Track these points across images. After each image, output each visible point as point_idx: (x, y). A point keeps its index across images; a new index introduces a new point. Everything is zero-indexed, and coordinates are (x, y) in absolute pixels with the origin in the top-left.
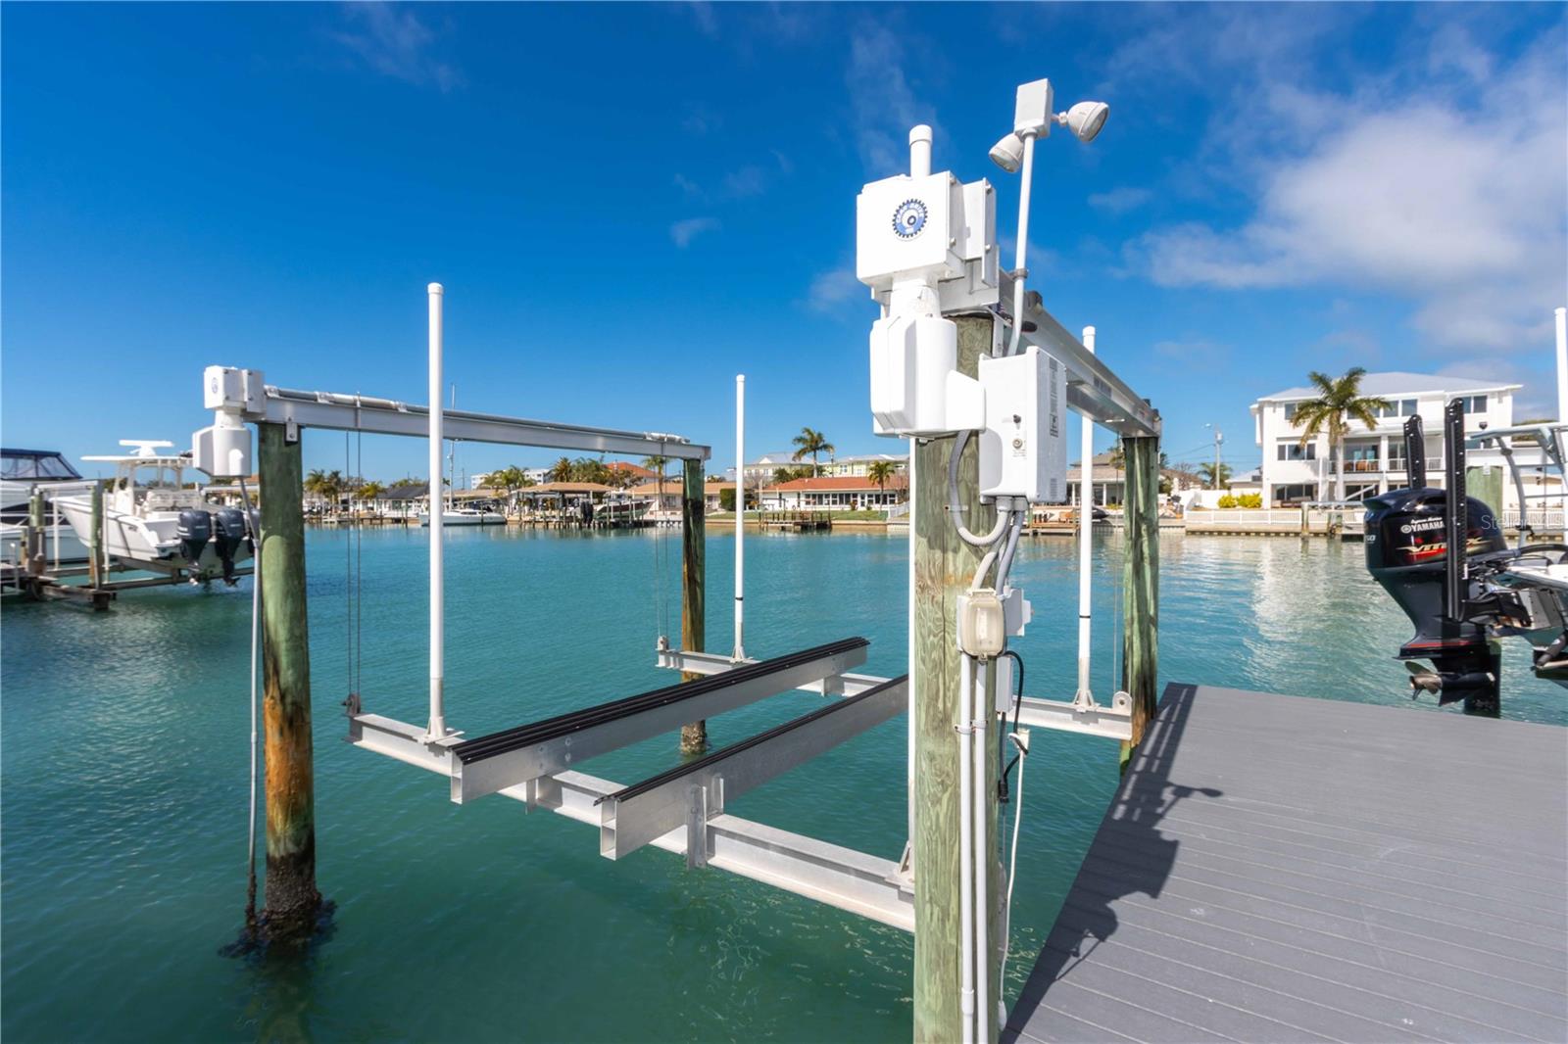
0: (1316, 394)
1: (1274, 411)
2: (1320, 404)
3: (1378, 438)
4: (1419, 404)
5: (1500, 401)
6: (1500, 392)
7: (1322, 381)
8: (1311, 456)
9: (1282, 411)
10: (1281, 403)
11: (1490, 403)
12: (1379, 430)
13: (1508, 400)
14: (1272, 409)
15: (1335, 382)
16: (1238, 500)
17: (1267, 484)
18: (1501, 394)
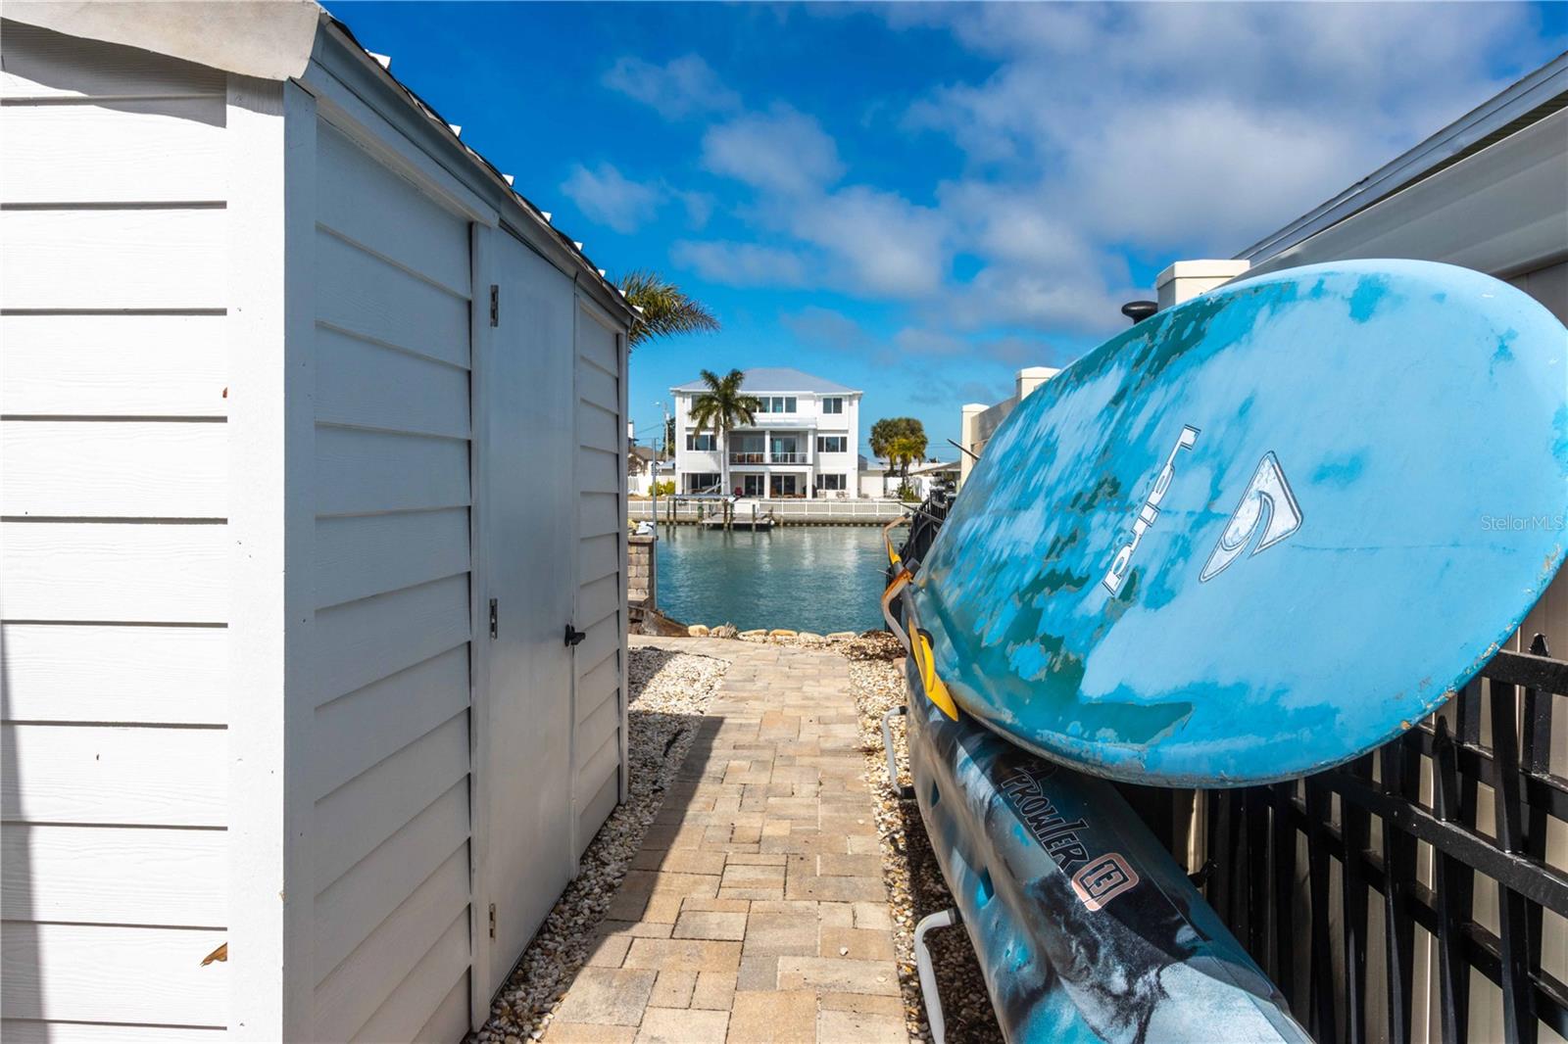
0: (708, 390)
1: (684, 401)
2: (710, 399)
3: (763, 433)
4: (798, 402)
5: (851, 404)
6: (850, 396)
7: (710, 378)
8: (713, 447)
9: (689, 401)
10: (688, 393)
11: (845, 404)
12: (758, 427)
13: (856, 402)
14: (681, 399)
15: (721, 381)
16: (664, 487)
17: (679, 472)
18: (851, 397)
